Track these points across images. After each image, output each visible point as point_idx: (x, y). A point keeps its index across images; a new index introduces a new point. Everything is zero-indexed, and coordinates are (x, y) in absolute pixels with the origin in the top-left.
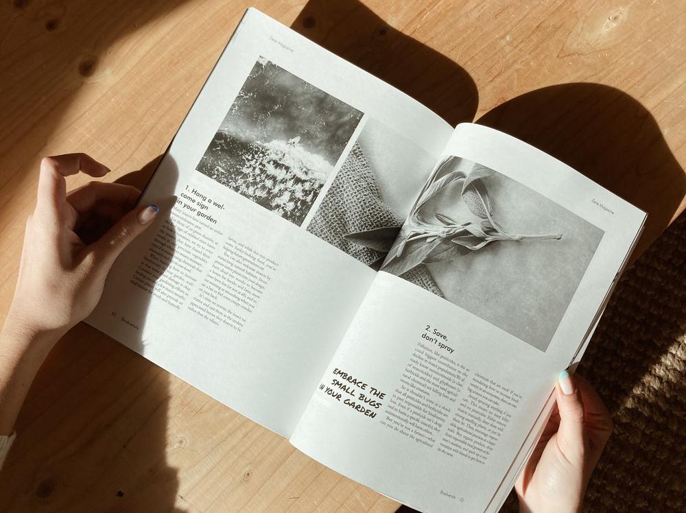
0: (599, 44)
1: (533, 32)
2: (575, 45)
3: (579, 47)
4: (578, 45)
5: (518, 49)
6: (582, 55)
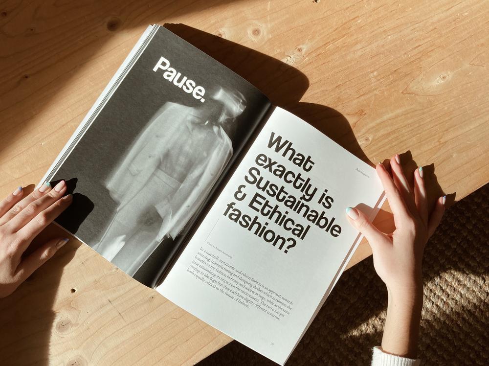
0: (430, 91)
1: (392, 74)
2: (415, 88)
3: (417, 90)
4: (416, 88)
5: (379, 82)
6: (417, 95)
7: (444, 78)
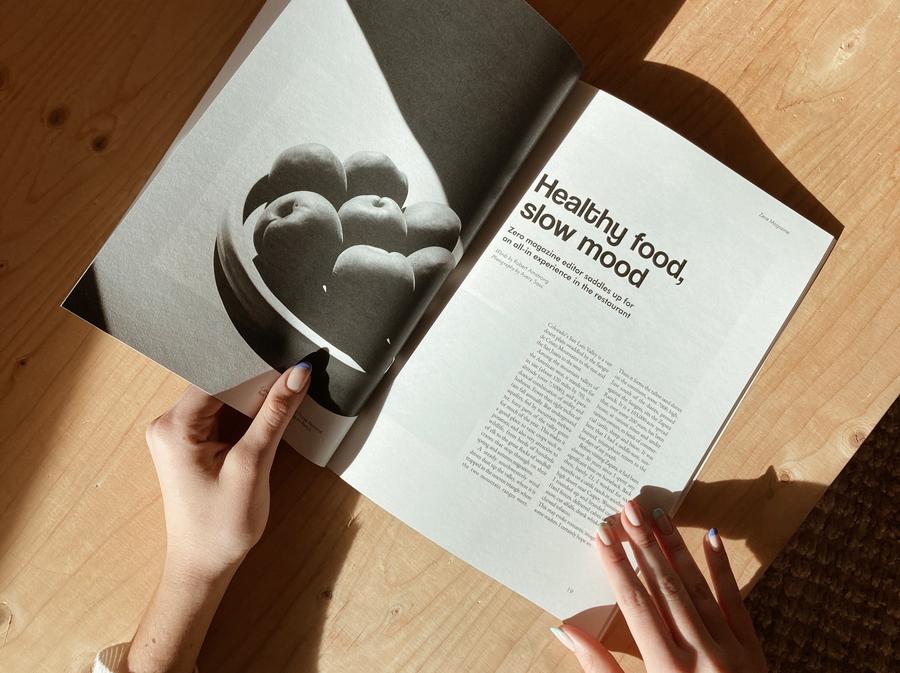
1: (740, 78)
2: (799, 89)
3: (805, 91)
4: (803, 89)
6: (809, 101)
7: (849, 46)
